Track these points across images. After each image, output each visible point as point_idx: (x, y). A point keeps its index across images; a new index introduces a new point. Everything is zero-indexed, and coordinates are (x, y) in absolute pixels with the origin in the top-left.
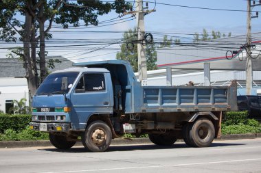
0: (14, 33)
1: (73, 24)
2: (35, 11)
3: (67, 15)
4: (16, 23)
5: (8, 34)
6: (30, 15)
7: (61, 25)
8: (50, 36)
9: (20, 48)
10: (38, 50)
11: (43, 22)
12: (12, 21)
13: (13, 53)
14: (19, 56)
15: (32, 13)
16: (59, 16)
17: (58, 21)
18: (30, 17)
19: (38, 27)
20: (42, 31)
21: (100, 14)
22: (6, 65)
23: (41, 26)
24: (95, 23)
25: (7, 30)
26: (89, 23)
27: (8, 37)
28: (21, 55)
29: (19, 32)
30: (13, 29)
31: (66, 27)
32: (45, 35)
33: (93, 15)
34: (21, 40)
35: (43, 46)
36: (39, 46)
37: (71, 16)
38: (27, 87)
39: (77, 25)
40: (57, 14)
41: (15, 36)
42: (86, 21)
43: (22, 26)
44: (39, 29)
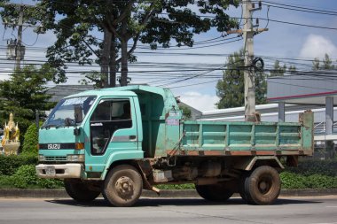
0: (89, 54)
1: (161, 45)
2: (116, 27)
3: (155, 33)
4: (93, 41)
5: (82, 55)
6: (110, 31)
7: (148, 45)
8: (134, 58)
9: (96, 73)
10: (118, 75)
11: (126, 41)
12: (88, 38)
13: (87, 79)
14: (95, 83)
15: (113, 29)
16: (145, 34)
17: (144, 40)
18: (111, 34)
19: (119, 47)
20: (124, 52)
21: (197, 32)
23: (124, 46)
24: (190, 43)
25: (81, 49)
26: (182, 43)
27: (81, 58)
28: (97, 81)
29: (96, 52)
30: (88, 49)
31: (154, 47)
32: (128, 57)
33: (187, 33)
34: (97, 62)
35: (125, 71)
36: (120, 70)
37: (159, 33)
39: (167, 46)
40: (143, 31)
41: (90, 57)
42: (178, 41)
43: (100, 44)
44: (120, 50)
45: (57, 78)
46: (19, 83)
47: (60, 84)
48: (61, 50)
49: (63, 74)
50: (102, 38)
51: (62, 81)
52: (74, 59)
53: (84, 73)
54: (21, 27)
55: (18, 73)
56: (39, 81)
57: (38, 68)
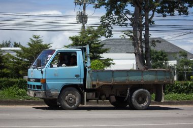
0: (126, 20)
1: (169, 14)
2: (142, 4)
3: (166, 7)
4: (128, 12)
5: (122, 20)
6: (138, 6)
7: (161, 14)
8: (153, 22)
9: (130, 31)
10: (143, 32)
11: (148, 12)
12: (125, 11)
13: (125, 35)
14: (129, 37)
15: (140, 5)
16: (159, 8)
17: (159, 12)
18: (138, 8)
19: (144, 16)
20: (147, 19)
21: (190, 6)
22: (119, 43)
23: (146, 15)
24: (186, 13)
25: (121, 17)
26: (182, 13)
27: (121, 22)
28: (131, 36)
29: (130, 19)
30: (125, 17)
31: (165, 16)
32: (149, 22)
33: (184, 7)
34: (131, 25)
35: (147, 30)
36: (144, 29)
37: (168, 8)
38: (135, 60)
39: (173, 15)
40: (158, 6)
41: (126, 22)
42: (179, 12)
43: (132, 14)
44: (144, 17)
45: (107, 34)
46: (84, 38)
47: (109, 38)
48: (109, 18)
49: (110, 32)
50: (134, 11)
51: (110, 36)
52: (117, 23)
53: (123, 31)
54: (85, 4)
55: (83, 31)
56: (96, 36)
57: (96, 28)
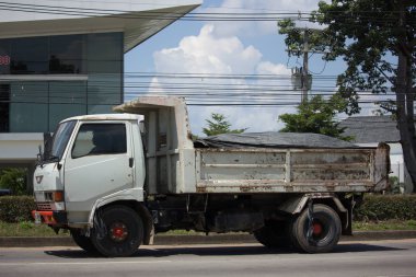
0: (383, 81)
4: (386, 66)
5: (376, 82)
6: (405, 55)
9: (392, 102)
12: (381, 64)
13: (382, 110)
14: (390, 113)
18: (405, 59)
22: (372, 126)
25: (374, 76)
27: (375, 86)
28: (393, 111)
29: (391, 79)
30: (381, 75)
34: (393, 90)
41: (384, 85)
43: (395, 71)
45: (349, 108)
46: (307, 116)
47: (353, 115)
48: (353, 79)
49: (355, 104)
50: (397, 63)
51: (357, 112)
52: (366, 87)
53: (378, 103)
54: (306, 53)
55: (303, 105)
56: (329, 112)
57: (326, 98)
